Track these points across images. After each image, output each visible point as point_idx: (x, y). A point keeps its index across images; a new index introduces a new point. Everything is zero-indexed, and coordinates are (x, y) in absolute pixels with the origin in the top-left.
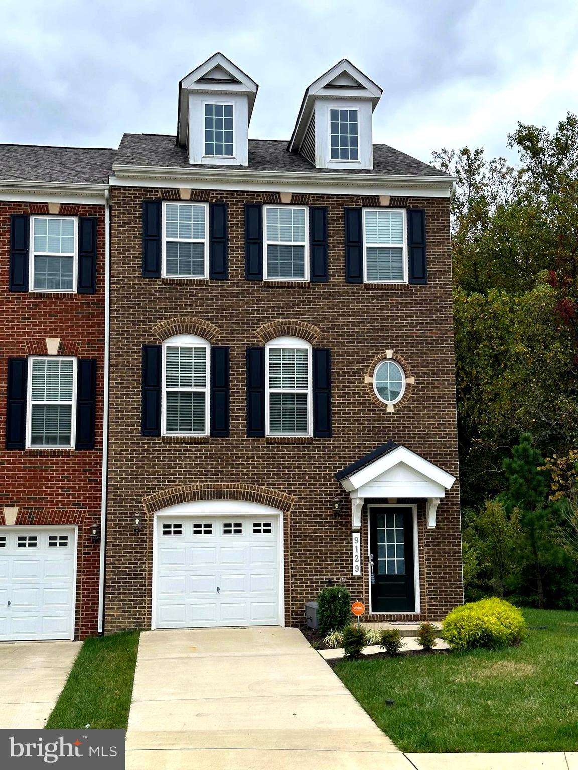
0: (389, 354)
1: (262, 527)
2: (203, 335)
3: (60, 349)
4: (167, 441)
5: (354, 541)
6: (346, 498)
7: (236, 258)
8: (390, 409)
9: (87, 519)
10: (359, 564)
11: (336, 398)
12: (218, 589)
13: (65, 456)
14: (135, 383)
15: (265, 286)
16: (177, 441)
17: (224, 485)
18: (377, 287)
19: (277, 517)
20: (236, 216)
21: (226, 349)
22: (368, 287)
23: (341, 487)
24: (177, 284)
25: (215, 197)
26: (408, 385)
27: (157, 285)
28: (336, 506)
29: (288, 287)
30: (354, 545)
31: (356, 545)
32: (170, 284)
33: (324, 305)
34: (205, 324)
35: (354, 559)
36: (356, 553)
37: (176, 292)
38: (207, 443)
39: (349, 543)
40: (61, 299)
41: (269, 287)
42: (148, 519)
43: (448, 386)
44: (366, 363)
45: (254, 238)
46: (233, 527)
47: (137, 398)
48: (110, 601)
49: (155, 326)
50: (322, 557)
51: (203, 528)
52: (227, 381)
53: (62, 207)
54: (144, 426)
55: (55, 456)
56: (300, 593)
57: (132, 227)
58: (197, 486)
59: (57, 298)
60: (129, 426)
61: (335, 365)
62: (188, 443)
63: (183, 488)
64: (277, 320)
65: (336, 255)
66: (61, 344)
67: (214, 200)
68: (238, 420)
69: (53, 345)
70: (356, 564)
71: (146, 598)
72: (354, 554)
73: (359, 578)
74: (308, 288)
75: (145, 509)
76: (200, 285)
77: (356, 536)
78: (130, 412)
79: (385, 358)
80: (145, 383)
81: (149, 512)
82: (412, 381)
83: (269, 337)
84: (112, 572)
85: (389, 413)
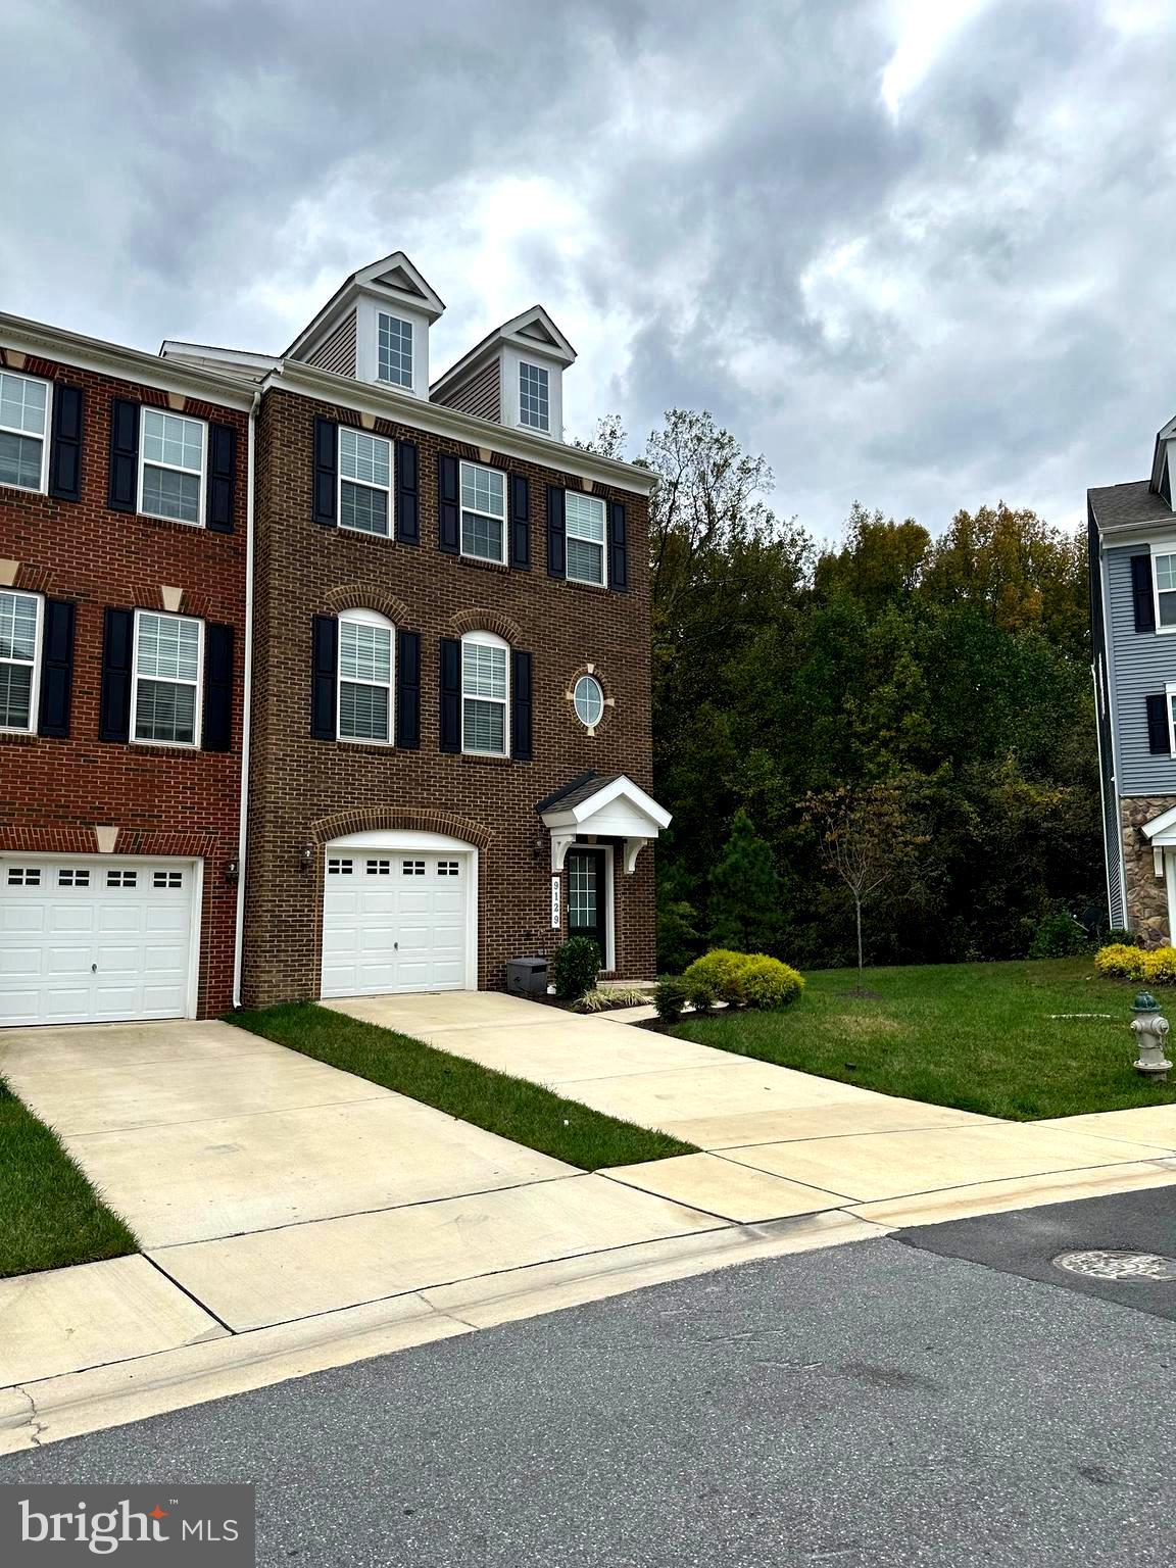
0: (591, 668)
1: (449, 867)
2: (387, 613)
3: (181, 604)
4: (344, 747)
5: (553, 886)
6: (546, 834)
7: (428, 520)
8: (591, 733)
9: (217, 848)
10: (558, 914)
11: (537, 714)
12: (396, 946)
13: (189, 758)
14: (302, 664)
15: (462, 563)
16: (357, 749)
17: (413, 812)
18: (579, 587)
19: (470, 853)
20: (428, 464)
21: (417, 637)
22: (570, 585)
23: (541, 822)
24: (357, 540)
25: (403, 434)
26: (605, 706)
27: (330, 536)
28: (539, 843)
29: (487, 569)
30: (554, 891)
31: (556, 892)
32: (348, 538)
33: (525, 599)
34: (391, 599)
35: (554, 908)
36: (556, 901)
37: (356, 550)
38: (394, 755)
39: (547, 889)
40: (184, 532)
41: (465, 565)
42: (318, 851)
43: (643, 712)
44: (567, 674)
45: (449, 500)
46: (414, 865)
47: (305, 685)
48: (267, 961)
49: (328, 590)
50: (520, 904)
51: (378, 865)
52: (418, 679)
53: (187, 402)
54: (315, 725)
55: (173, 756)
56: (496, 949)
57: (299, 450)
58: (379, 810)
59: (179, 531)
60: (295, 722)
61: (537, 674)
62: (370, 753)
63: (363, 812)
64: (475, 609)
65: (538, 541)
66: (183, 598)
67: (403, 438)
68: (430, 732)
69: (172, 597)
70: (555, 914)
71: (315, 957)
72: (554, 902)
73: (557, 930)
74: (509, 574)
75: (315, 837)
76: (386, 547)
77: (555, 880)
78: (295, 703)
79: (586, 673)
80: (316, 667)
81: (320, 842)
82: (611, 702)
83: (466, 628)
84: (269, 921)
85: (590, 737)
